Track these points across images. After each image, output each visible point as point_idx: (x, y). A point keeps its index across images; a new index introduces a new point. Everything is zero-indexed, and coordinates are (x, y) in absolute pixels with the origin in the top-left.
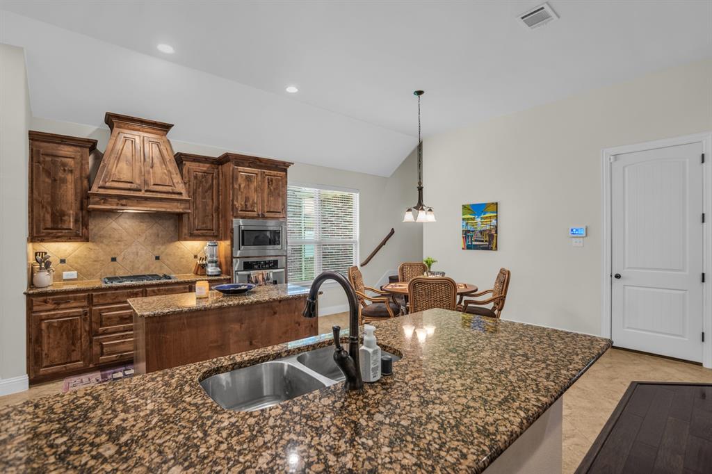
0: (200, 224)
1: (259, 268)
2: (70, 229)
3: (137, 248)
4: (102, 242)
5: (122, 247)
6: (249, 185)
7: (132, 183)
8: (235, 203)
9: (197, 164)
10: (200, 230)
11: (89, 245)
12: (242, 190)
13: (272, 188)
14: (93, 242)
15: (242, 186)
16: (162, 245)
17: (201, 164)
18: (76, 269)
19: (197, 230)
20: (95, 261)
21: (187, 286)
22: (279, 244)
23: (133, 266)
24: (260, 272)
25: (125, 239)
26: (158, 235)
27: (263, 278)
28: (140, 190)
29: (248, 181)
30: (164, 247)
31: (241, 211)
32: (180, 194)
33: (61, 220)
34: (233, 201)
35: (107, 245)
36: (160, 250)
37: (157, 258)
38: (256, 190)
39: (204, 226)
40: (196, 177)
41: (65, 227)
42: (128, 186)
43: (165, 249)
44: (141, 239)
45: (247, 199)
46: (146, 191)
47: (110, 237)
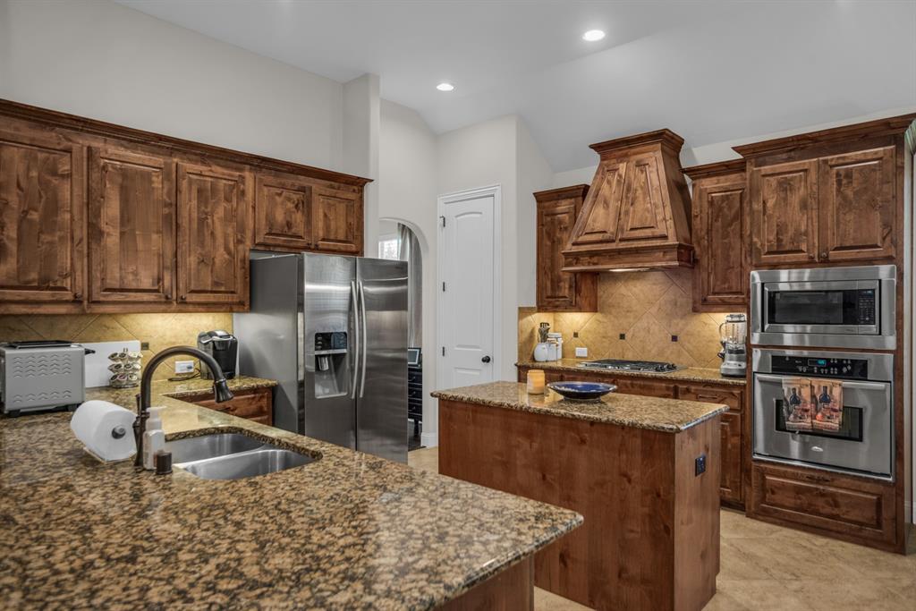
0: (719, 283)
1: (810, 373)
2: (565, 297)
3: (648, 323)
4: (611, 313)
5: (631, 320)
6: (785, 199)
7: (605, 232)
8: (755, 239)
9: (714, 179)
10: (718, 293)
11: (598, 316)
12: (769, 212)
13: (849, 193)
14: (601, 313)
15: (770, 204)
16: (682, 318)
17: (722, 178)
18: (587, 346)
19: (714, 294)
20: (604, 337)
21: (672, 386)
22: (872, 321)
23: (643, 348)
24: (807, 380)
25: (634, 309)
26: (676, 304)
27: (813, 396)
28: (613, 241)
29: (785, 190)
30: (683, 322)
31: (769, 253)
32: (665, 237)
33: (558, 286)
34: (751, 235)
35: (615, 317)
36: (678, 325)
37: (674, 338)
38: (804, 206)
39: (726, 286)
40: (711, 203)
41: (561, 295)
42: (599, 237)
43: (686, 325)
44: (654, 310)
45: (781, 229)
46: (621, 240)
47: (619, 307)
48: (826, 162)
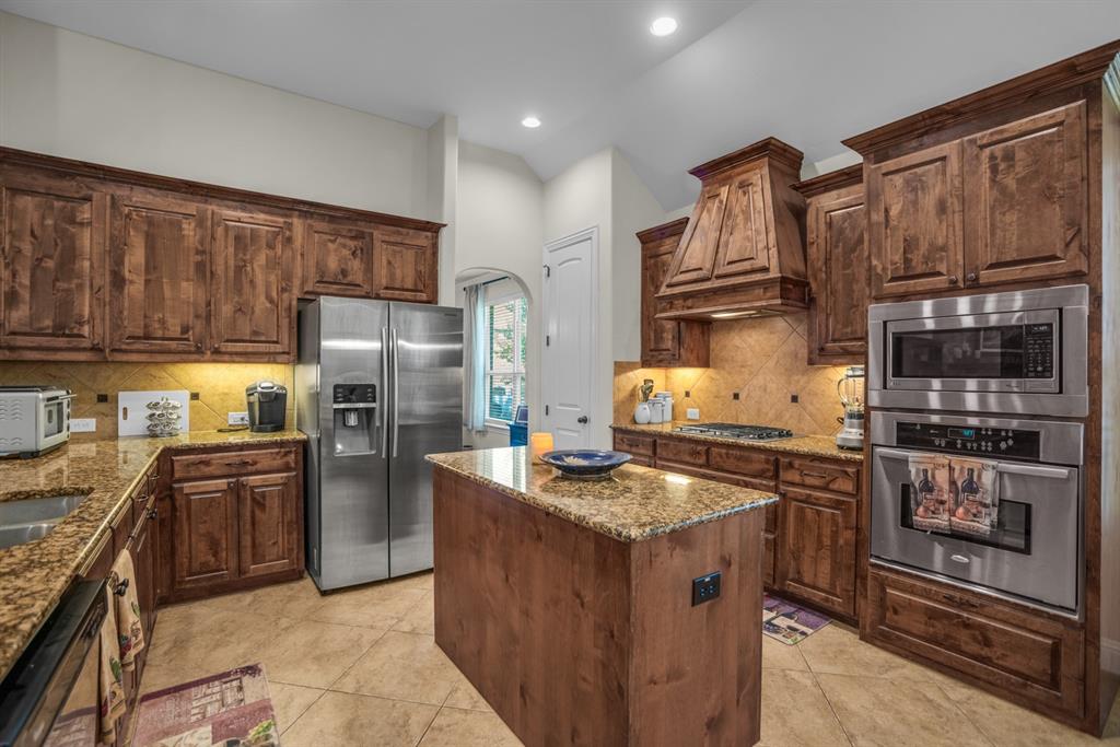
0: (839, 326)
1: (951, 448)
2: (668, 350)
3: (765, 379)
4: (724, 369)
5: (747, 377)
6: (915, 203)
7: (701, 269)
8: (875, 262)
9: (834, 193)
10: (840, 341)
11: (710, 372)
12: (893, 223)
13: (1010, 183)
14: (715, 368)
15: (894, 212)
16: (803, 375)
17: (843, 191)
18: (699, 407)
19: (834, 341)
20: (716, 397)
23: (759, 410)
24: (943, 459)
25: (749, 363)
26: (796, 356)
27: (953, 483)
28: (708, 279)
29: (915, 190)
30: (805, 378)
31: (893, 279)
32: (765, 270)
33: (662, 338)
34: (869, 257)
35: (730, 373)
36: (799, 382)
37: (795, 399)
38: (942, 208)
39: (849, 330)
40: (830, 225)
41: (664, 347)
42: (693, 275)
43: (808, 382)
44: (771, 364)
45: (910, 245)
46: (718, 277)
47: (733, 361)
48: (973, 142)
